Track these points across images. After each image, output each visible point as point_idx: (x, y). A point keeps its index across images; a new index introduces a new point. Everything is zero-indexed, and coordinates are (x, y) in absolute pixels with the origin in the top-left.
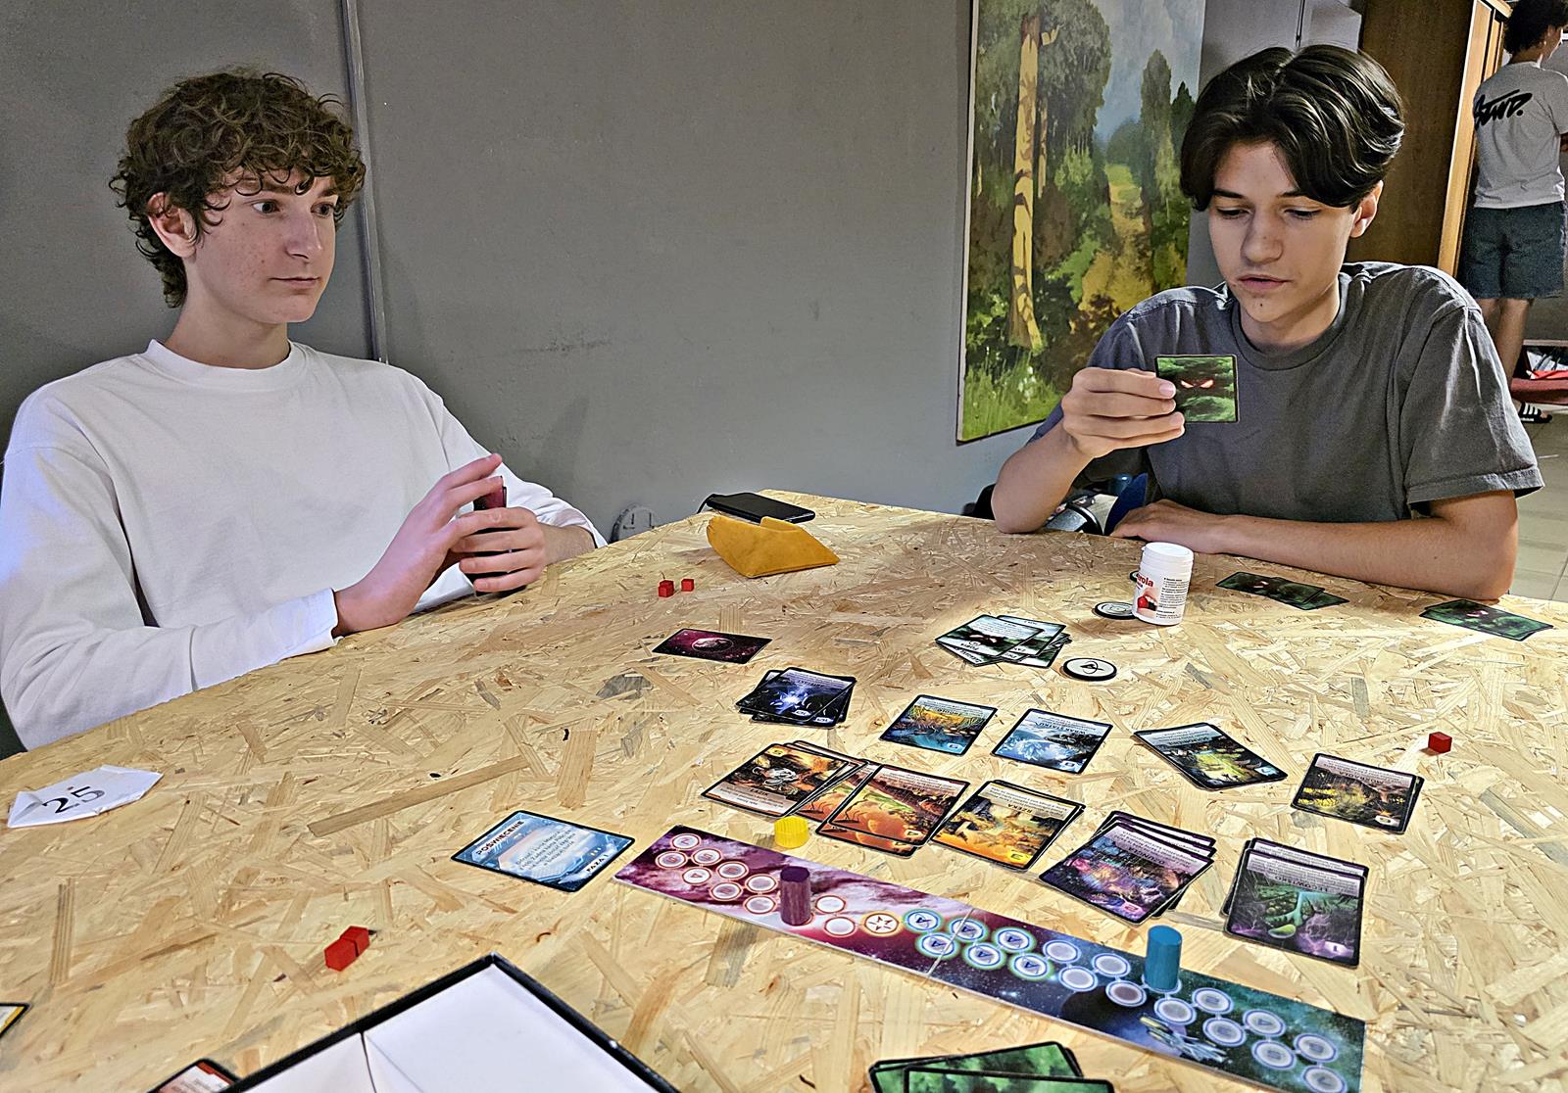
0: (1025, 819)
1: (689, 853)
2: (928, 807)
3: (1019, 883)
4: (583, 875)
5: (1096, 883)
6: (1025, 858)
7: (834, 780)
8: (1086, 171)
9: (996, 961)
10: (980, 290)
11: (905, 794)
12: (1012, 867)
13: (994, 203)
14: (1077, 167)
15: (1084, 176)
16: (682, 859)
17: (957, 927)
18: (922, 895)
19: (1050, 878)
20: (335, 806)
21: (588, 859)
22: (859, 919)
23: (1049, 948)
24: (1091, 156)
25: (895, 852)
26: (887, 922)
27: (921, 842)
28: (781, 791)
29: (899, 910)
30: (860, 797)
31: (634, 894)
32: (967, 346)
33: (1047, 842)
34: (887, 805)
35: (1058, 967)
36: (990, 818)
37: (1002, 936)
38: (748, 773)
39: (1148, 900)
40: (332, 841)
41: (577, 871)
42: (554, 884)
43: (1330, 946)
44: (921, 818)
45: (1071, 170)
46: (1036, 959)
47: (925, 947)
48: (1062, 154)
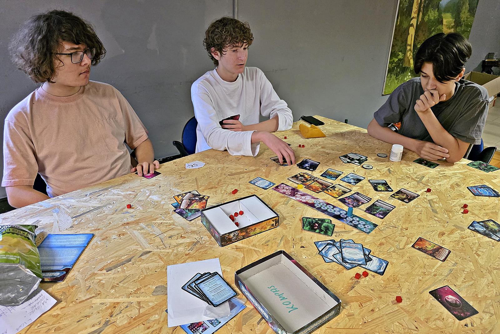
0: (341, 191)
1: (283, 187)
2: (324, 187)
3: (335, 200)
4: (267, 188)
5: (347, 202)
6: (337, 196)
7: (310, 180)
9: (326, 209)
10: (395, 51)
11: (321, 184)
12: (335, 197)
13: (402, 26)
14: (432, 14)
15: (435, 17)
16: (282, 188)
17: (322, 204)
18: (318, 199)
19: (340, 200)
20: (232, 172)
21: (268, 186)
22: (307, 200)
23: (335, 209)
24: (438, 11)
25: (316, 192)
26: (311, 201)
27: (321, 191)
28: (300, 180)
29: (313, 200)
30: (314, 183)
31: (274, 191)
32: (389, 67)
33: (343, 195)
34: (317, 185)
35: (335, 211)
36: (334, 190)
37: (328, 206)
38: (296, 177)
39: (354, 205)
40: (232, 177)
41: (267, 187)
42: (263, 188)
43: (380, 216)
44: (323, 188)
45: (430, 16)
46: (332, 210)
47: (316, 205)
48: (428, 11)
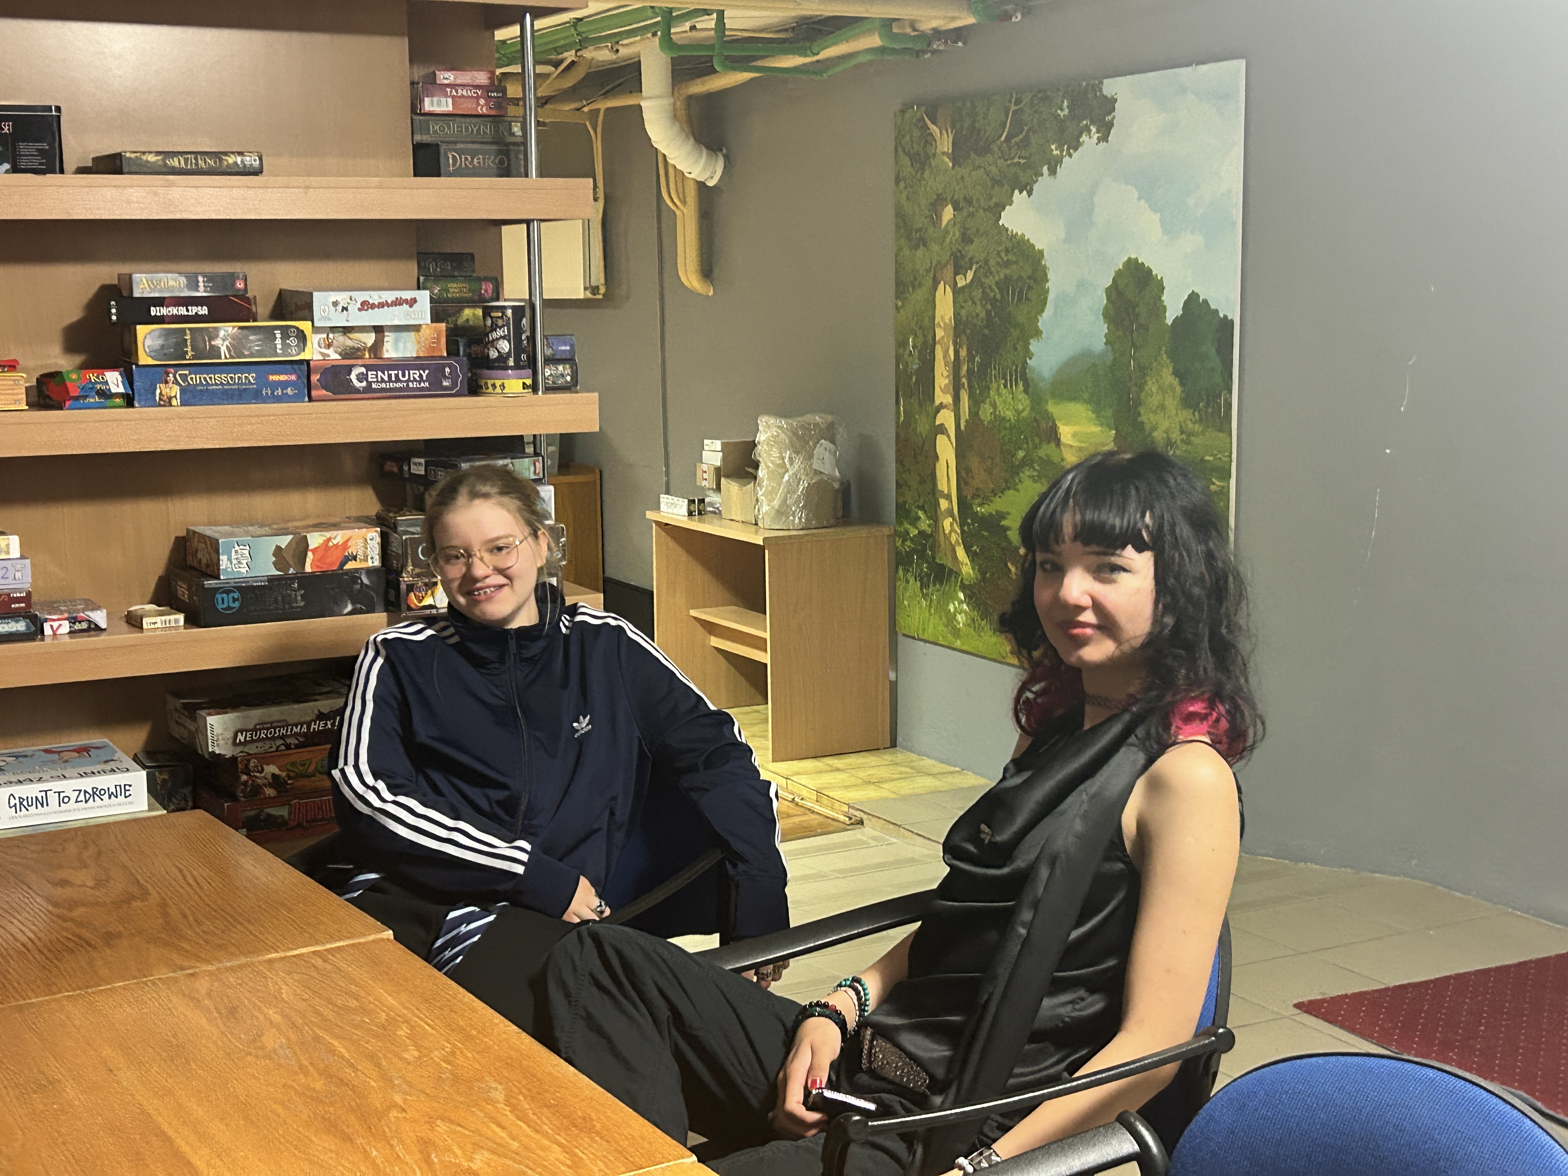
8: (1021, 407)
10: (905, 502)
13: (915, 429)
14: (1008, 403)
15: (1018, 413)
24: (1026, 391)
45: (1000, 407)
48: (988, 388)
